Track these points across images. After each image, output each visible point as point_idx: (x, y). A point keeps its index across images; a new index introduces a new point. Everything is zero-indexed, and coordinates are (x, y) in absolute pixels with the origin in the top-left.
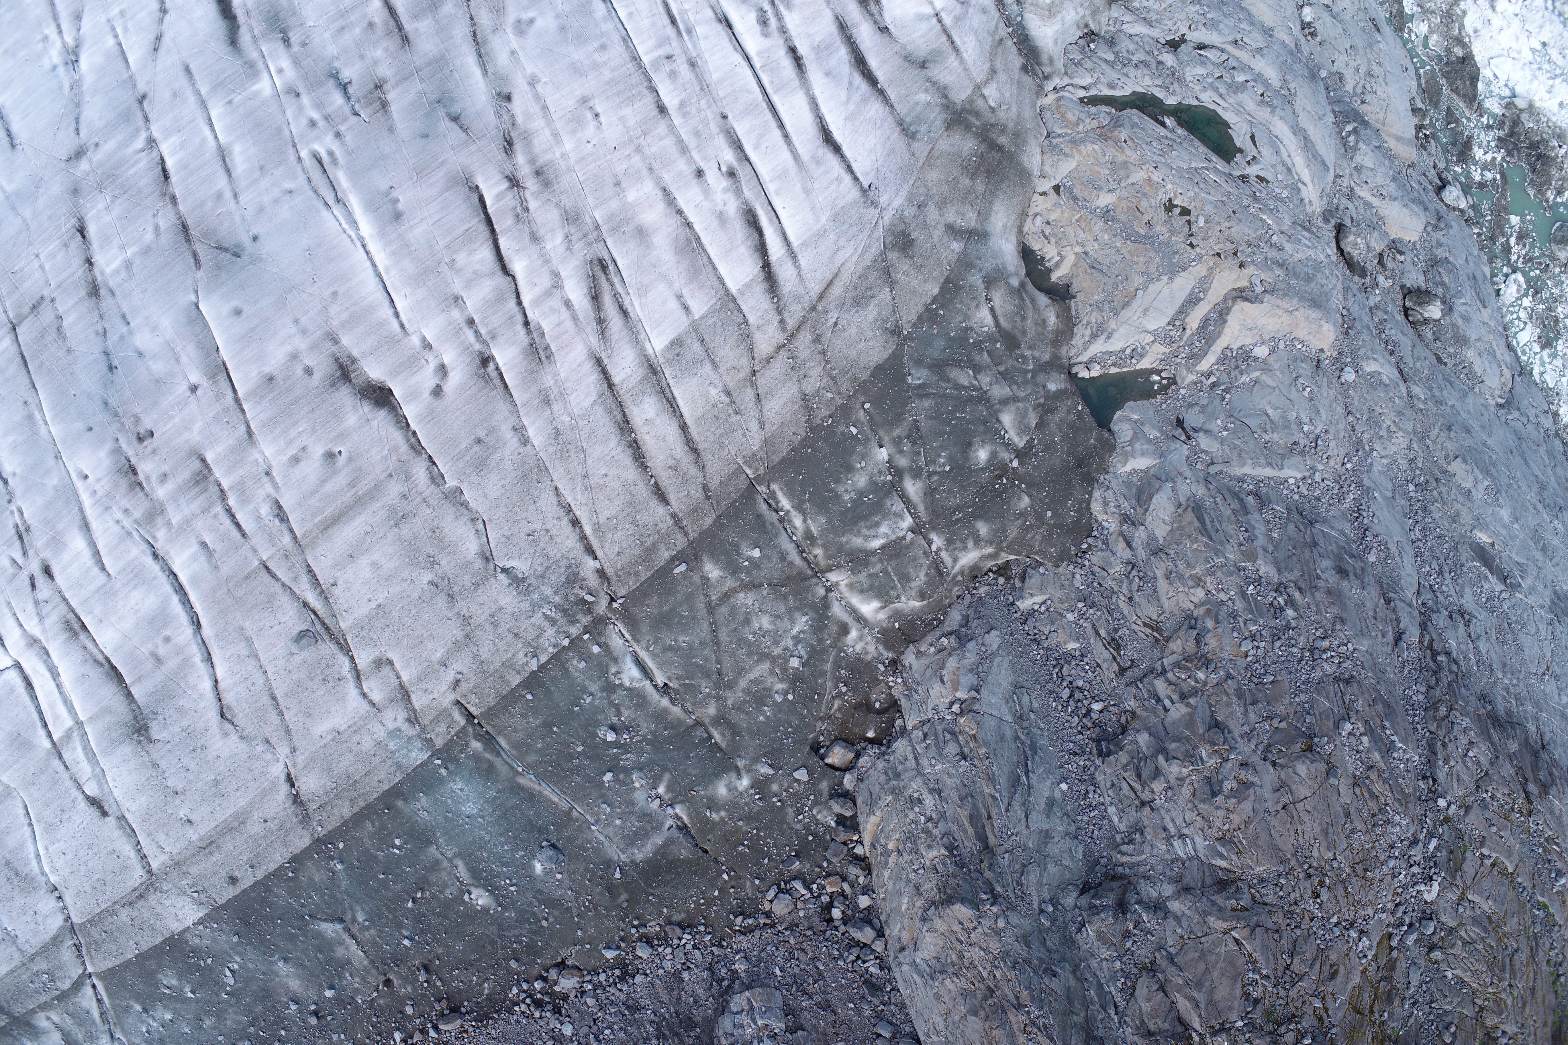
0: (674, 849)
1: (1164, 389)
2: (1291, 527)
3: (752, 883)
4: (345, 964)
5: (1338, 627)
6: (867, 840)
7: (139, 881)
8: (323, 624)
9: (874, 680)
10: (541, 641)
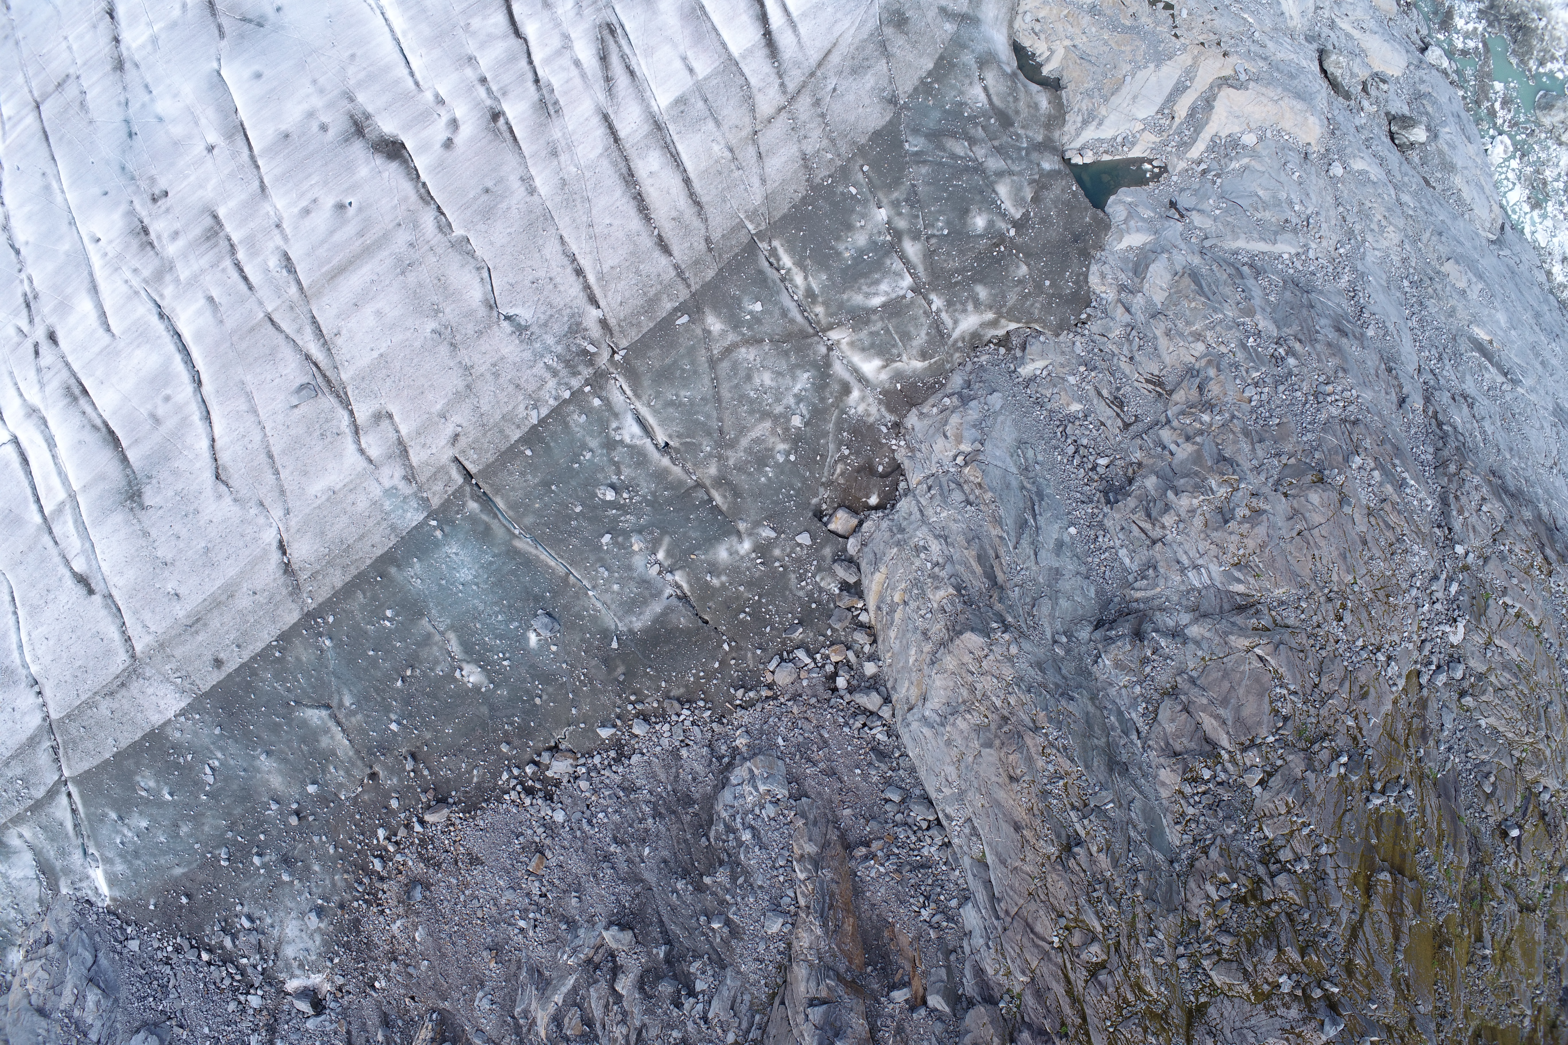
0: (673, 617)
1: (1156, 177)
2: (1288, 294)
3: (754, 654)
4: (328, 756)
5: (1340, 374)
6: (872, 606)
7: (121, 667)
8: (324, 376)
9: (877, 443)
10: (542, 393)
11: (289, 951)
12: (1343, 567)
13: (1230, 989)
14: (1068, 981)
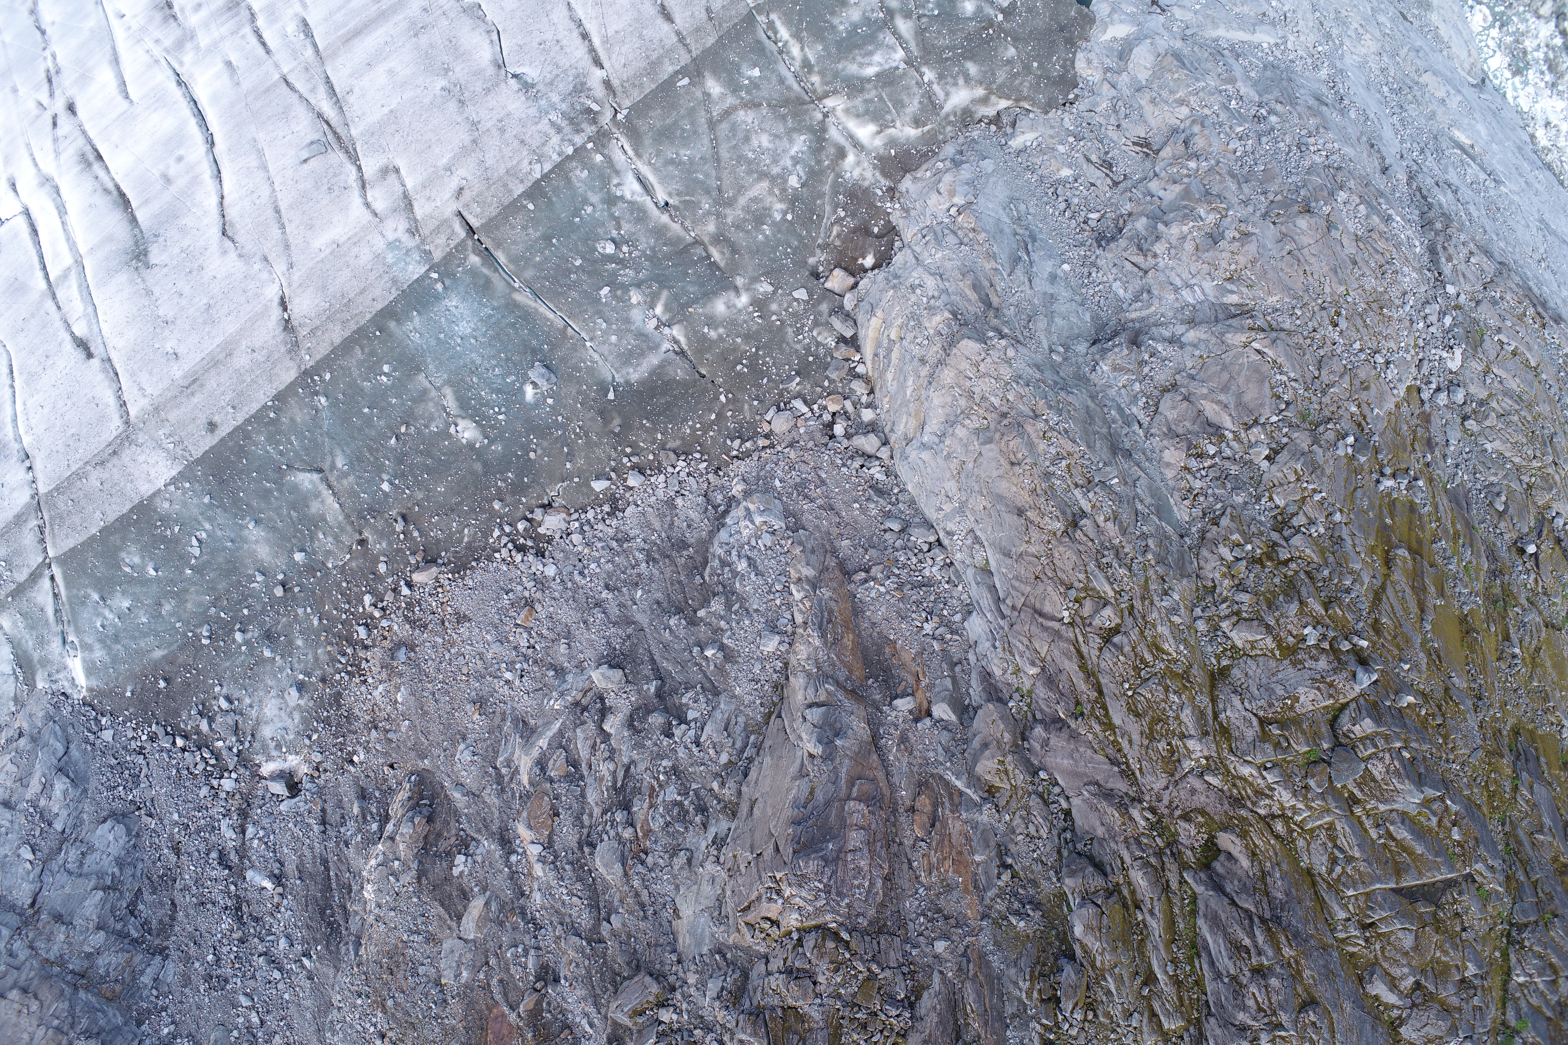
2: (1268, 73)
6: (868, 355)
7: (115, 434)
8: (335, 133)
9: (872, 205)
10: (546, 148)
11: (267, 732)
12: (1335, 279)
13: (1253, 648)
14: (1081, 656)
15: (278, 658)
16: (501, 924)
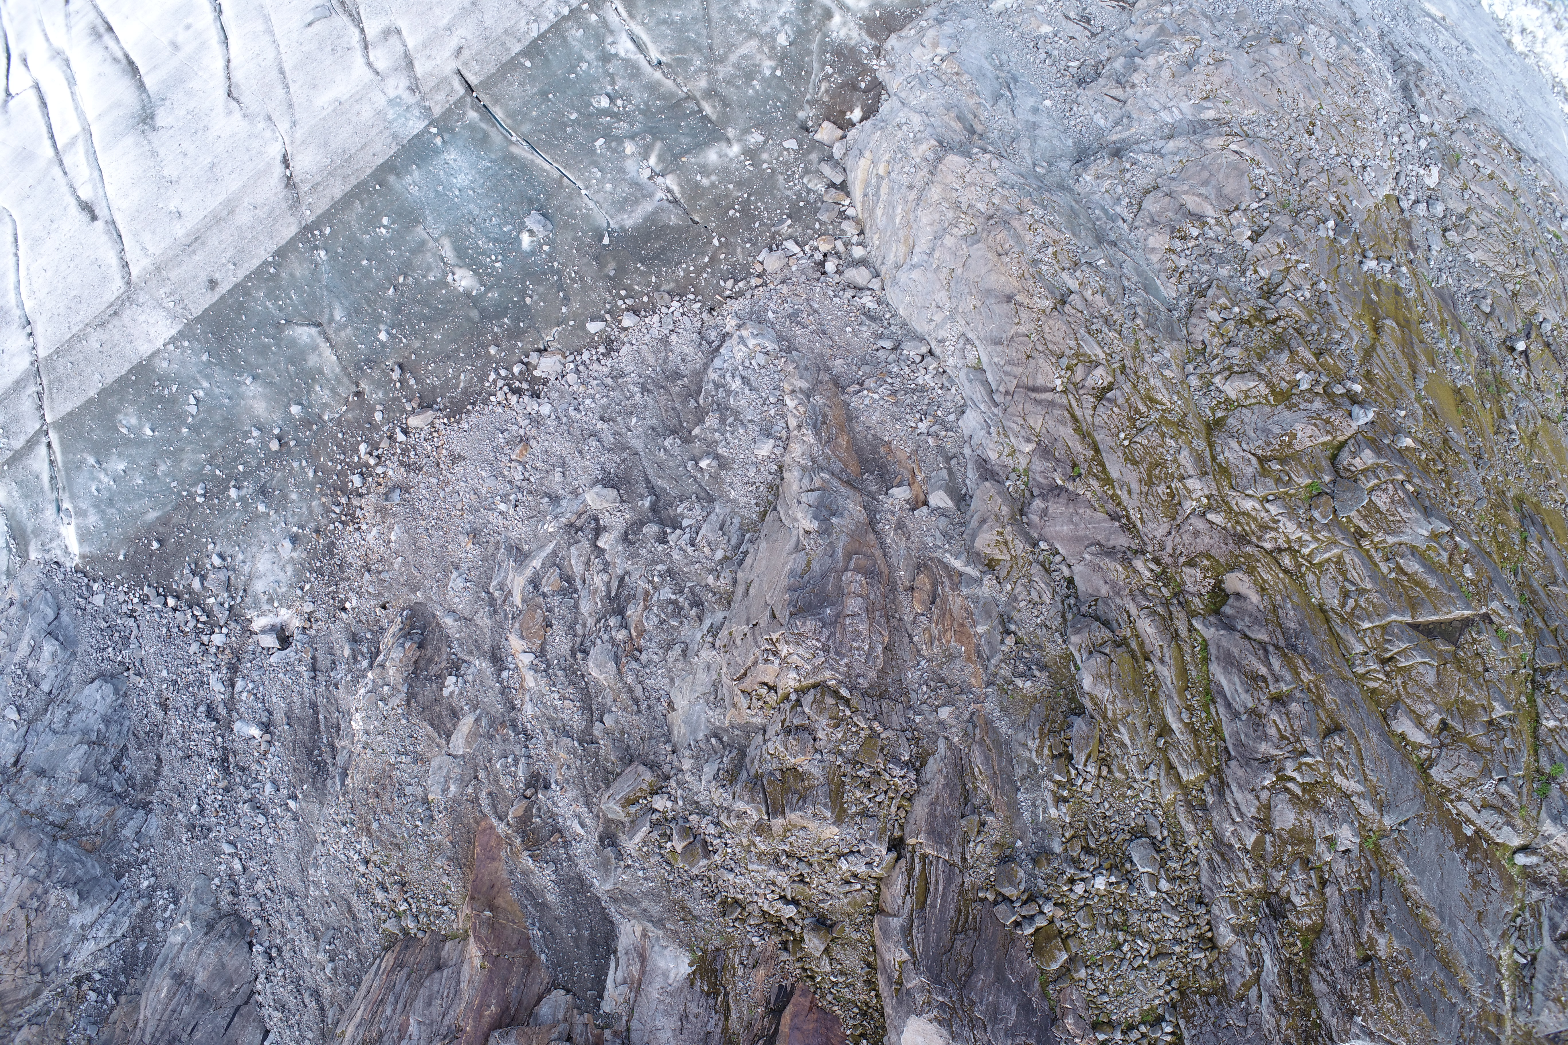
0: (664, 217)
6: (858, 202)
7: (116, 294)
9: (858, 63)
10: (542, 9)
11: (259, 586)
12: (1308, 96)
13: (1247, 397)
14: (1075, 419)
15: (272, 513)
16: (491, 738)
